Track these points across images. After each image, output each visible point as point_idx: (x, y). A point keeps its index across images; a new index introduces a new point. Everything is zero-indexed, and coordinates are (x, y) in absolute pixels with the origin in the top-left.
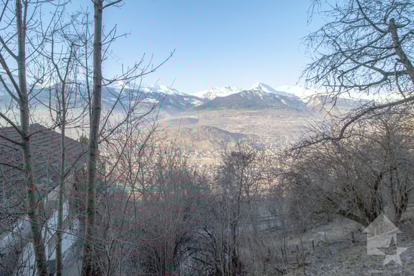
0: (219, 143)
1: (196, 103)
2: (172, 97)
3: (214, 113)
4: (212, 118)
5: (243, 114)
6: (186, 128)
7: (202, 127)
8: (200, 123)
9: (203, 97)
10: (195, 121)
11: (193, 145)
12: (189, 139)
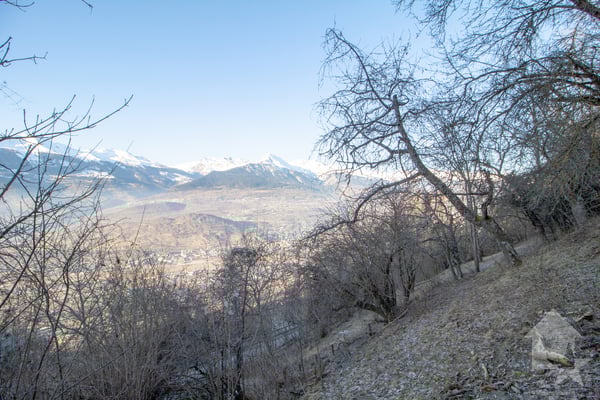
0: (218, 237)
1: (181, 179)
2: (138, 169)
3: (209, 195)
4: (206, 201)
5: (250, 195)
6: (164, 219)
7: (191, 215)
8: (188, 210)
9: (192, 171)
10: (180, 207)
11: (177, 244)
12: (170, 235)
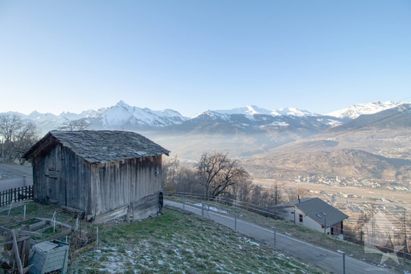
0: (369, 170)
1: (332, 123)
2: (303, 118)
3: (358, 134)
4: (359, 140)
6: (323, 152)
7: (344, 150)
8: (340, 146)
9: (342, 117)
10: (336, 143)
11: (333, 171)
12: (327, 164)
